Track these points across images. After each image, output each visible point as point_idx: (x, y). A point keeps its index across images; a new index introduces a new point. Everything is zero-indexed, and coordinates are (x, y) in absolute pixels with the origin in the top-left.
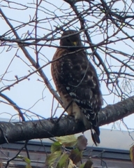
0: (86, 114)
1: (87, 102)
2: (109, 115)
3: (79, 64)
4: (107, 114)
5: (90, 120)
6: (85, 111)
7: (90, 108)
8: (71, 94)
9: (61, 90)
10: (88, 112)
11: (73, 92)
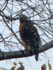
0: (33, 49)
1: (34, 44)
2: (41, 50)
3: (31, 28)
4: (41, 49)
5: (35, 51)
6: (33, 48)
7: (35, 46)
8: (27, 40)
9: (23, 39)
10: (34, 48)
11: (28, 40)
